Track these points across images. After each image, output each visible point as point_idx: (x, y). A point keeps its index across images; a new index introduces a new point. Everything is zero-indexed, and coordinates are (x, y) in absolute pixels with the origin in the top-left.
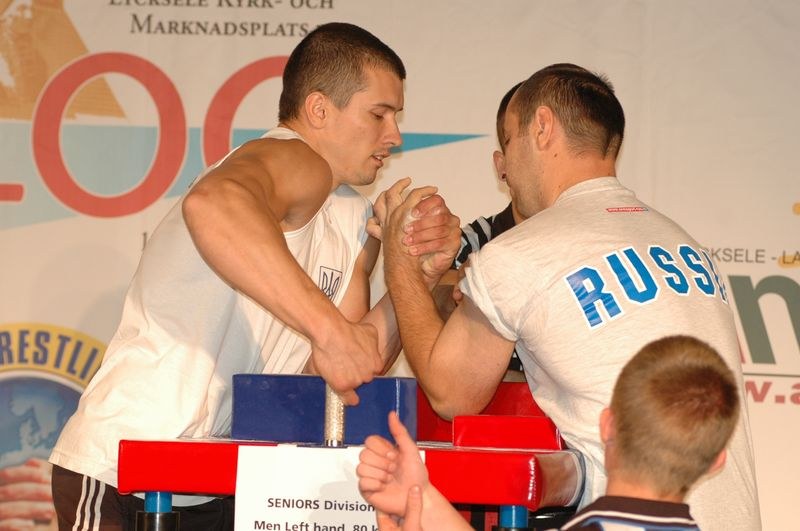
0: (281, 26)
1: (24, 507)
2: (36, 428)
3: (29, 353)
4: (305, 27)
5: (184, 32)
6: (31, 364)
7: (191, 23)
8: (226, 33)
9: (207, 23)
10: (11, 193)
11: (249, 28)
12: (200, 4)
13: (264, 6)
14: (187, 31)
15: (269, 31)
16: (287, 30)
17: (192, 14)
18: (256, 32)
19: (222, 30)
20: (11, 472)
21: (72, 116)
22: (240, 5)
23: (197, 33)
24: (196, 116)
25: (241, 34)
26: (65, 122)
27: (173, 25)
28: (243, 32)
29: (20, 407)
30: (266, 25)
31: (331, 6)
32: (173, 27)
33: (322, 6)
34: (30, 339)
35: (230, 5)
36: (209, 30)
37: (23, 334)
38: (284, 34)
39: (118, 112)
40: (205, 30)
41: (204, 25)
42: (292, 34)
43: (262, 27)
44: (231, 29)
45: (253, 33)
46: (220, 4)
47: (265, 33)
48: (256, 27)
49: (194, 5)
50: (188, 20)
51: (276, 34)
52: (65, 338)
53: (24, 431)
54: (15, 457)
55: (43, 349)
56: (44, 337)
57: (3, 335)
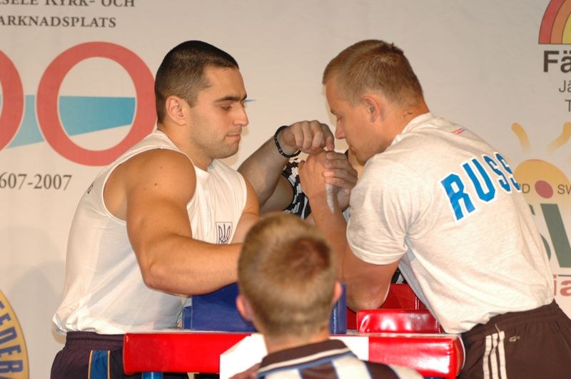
0: (95, 20)
4: (113, 20)
5: (20, 24)
7: (25, 17)
8: (52, 25)
9: (37, 17)
11: (70, 21)
12: (32, 3)
13: (81, 4)
14: (22, 23)
15: (85, 24)
16: (100, 22)
17: (26, 11)
18: (75, 24)
19: (49, 22)
22: (62, 4)
23: (30, 25)
24: (30, 86)
25: (63, 25)
27: (12, 19)
28: (65, 24)
30: (83, 19)
31: (133, 5)
32: (11, 20)
33: (126, 5)
35: (55, 4)
36: (39, 23)
38: (97, 25)
40: (36, 23)
41: (35, 19)
42: (103, 26)
43: (80, 20)
44: (56, 22)
45: (73, 25)
46: (47, 3)
47: (83, 25)
48: (75, 20)
49: (27, 4)
50: (23, 15)
51: (91, 26)
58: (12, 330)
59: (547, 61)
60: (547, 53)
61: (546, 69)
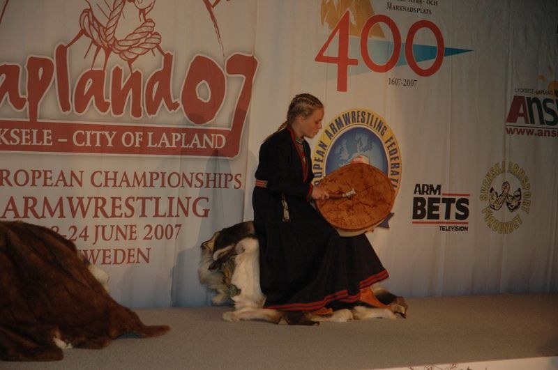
2: (361, 145)
3: (360, 120)
6: (360, 123)
10: (355, 62)
17: (402, 4)
20: (355, 160)
21: (370, 36)
24: (404, 39)
26: (369, 38)
29: (357, 137)
34: (360, 114)
37: (358, 112)
39: (383, 36)
52: (369, 114)
53: (359, 145)
54: (355, 155)
55: (364, 117)
56: (364, 113)
57: (353, 112)
58: (396, 149)
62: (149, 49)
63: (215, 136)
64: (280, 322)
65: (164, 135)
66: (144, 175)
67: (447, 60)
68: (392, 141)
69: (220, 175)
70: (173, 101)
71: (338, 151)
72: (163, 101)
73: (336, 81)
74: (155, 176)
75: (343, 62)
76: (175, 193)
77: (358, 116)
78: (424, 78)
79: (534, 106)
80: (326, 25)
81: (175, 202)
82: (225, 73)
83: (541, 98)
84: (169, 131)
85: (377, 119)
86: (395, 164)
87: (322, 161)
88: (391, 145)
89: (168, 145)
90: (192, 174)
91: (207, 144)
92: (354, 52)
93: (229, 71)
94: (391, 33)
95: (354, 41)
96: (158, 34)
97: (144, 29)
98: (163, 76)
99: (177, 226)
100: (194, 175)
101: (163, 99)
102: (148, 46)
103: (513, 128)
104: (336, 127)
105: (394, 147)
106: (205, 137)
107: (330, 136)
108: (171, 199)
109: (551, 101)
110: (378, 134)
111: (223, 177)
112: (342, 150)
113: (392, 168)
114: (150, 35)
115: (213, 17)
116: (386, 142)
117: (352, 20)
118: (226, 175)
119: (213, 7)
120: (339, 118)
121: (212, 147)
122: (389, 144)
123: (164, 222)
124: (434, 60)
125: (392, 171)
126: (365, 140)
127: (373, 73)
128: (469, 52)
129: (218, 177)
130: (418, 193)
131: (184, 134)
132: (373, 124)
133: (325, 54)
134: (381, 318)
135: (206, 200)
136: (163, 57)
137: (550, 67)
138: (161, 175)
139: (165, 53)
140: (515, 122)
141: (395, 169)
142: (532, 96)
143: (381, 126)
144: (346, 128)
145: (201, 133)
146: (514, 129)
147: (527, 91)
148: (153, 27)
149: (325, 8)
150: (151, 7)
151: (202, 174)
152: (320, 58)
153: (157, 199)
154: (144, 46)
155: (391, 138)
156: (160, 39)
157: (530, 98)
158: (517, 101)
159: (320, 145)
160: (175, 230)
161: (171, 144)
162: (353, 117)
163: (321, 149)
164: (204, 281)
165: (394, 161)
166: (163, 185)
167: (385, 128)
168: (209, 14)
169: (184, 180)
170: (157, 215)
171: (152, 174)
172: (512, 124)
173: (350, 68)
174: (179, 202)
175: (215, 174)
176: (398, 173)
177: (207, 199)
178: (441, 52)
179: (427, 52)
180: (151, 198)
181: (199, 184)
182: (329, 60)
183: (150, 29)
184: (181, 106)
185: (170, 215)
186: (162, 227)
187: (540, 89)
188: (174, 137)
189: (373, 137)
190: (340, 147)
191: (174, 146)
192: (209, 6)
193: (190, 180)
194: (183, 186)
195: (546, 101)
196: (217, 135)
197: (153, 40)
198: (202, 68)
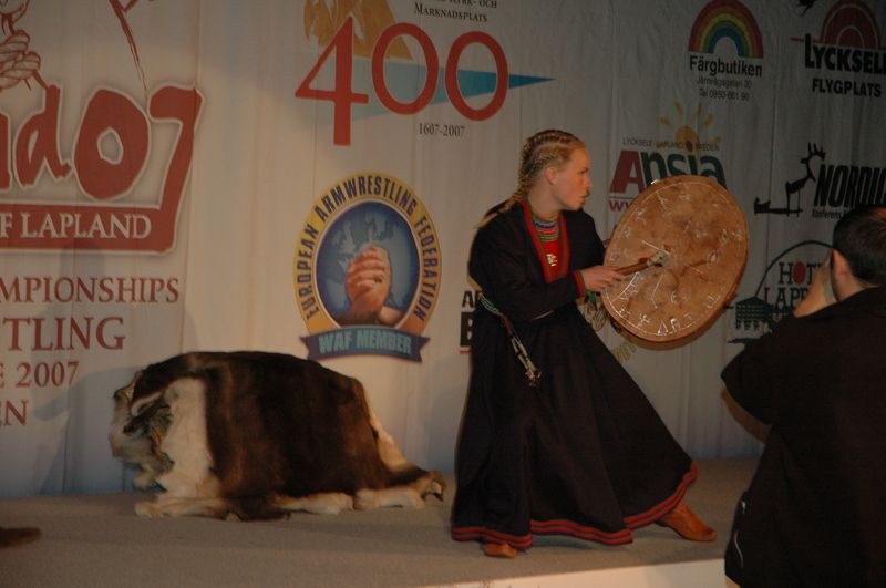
1: (371, 273)
2: (375, 229)
3: (372, 190)
6: (373, 194)
10: (363, 99)
17: (440, 6)
20: (365, 254)
21: (388, 57)
24: (443, 61)
26: (385, 60)
29: (369, 218)
34: (373, 181)
37: (370, 177)
39: (408, 56)
52: (387, 181)
53: (370, 231)
54: (365, 246)
55: (379, 187)
56: (378, 179)
57: (361, 179)
58: (431, 236)
59: (692, 63)
60: (692, 57)
61: (691, 68)
62: (19, 79)
63: (132, 220)
64: (228, 518)
65: (48, 218)
66: (16, 283)
67: (513, 94)
68: (425, 223)
69: (142, 281)
70: (62, 162)
71: (336, 240)
72: (45, 163)
73: (331, 128)
74: (34, 283)
75: (343, 98)
76: (67, 311)
77: (370, 183)
78: (476, 124)
79: (654, 166)
80: (314, 39)
81: (67, 325)
82: (147, 116)
83: (665, 153)
84: (55, 211)
85: (401, 188)
86: (430, 260)
87: (310, 257)
88: (424, 230)
89: (54, 234)
90: (93, 280)
91: (117, 230)
92: (361, 81)
93: (155, 113)
94: (422, 52)
95: (361, 65)
96: (34, 54)
97: (11, 47)
98: (45, 123)
99: (70, 364)
100: (97, 283)
101: (45, 160)
102: (19, 73)
103: (620, 201)
104: (333, 201)
105: (428, 232)
106: (114, 219)
107: (323, 216)
108: (60, 321)
109: (681, 158)
110: (403, 213)
111: (148, 284)
112: (344, 237)
113: (425, 265)
114: (21, 57)
115: (125, 27)
116: (416, 226)
117: (358, 30)
118: (153, 281)
119: (125, 11)
120: (338, 188)
121: (127, 236)
122: (420, 227)
123: (48, 357)
124: (493, 94)
125: (425, 271)
126: (380, 222)
127: (393, 116)
128: (548, 83)
129: (138, 283)
130: (468, 305)
131: (78, 216)
132: (394, 196)
133: (313, 86)
134: (401, 506)
135: (118, 322)
136: (44, 92)
137: (678, 106)
138: (43, 282)
139: (48, 85)
140: (623, 190)
141: (431, 268)
142: (650, 151)
143: (407, 200)
144: (350, 203)
145: (105, 213)
146: (622, 203)
147: (643, 142)
148: (26, 44)
149: (311, 13)
150: (22, 10)
151: (111, 280)
152: (304, 91)
153: (38, 322)
154: (12, 74)
155: (425, 218)
156: (39, 63)
157: (646, 154)
158: (627, 158)
159: (306, 231)
160: (68, 371)
161: (59, 231)
162: (361, 186)
163: (308, 237)
164: (118, 452)
165: (428, 256)
166: (47, 298)
167: (414, 202)
168: (119, 22)
169: (81, 289)
170: (38, 346)
171: (28, 281)
172: (618, 195)
173: (355, 107)
174: (73, 324)
175: (133, 280)
176: (435, 274)
177: (121, 320)
178: (503, 82)
179: (480, 82)
180: (28, 320)
181: (105, 295)
182: (320, 95)
183: (22, 47)
184: (74, 170)
185: (60, 346)
186: (46, 366)
187: (662, 139)
188: (63, 220)
189: (393, 217)
190: (339, 234)
191: (63, 234)
192: (118, 10)
193: (90, 290)
194: (78, 299)
195: (672, 158)
196: (135, 217)
197: (27, 65)
198: (108, 109)
